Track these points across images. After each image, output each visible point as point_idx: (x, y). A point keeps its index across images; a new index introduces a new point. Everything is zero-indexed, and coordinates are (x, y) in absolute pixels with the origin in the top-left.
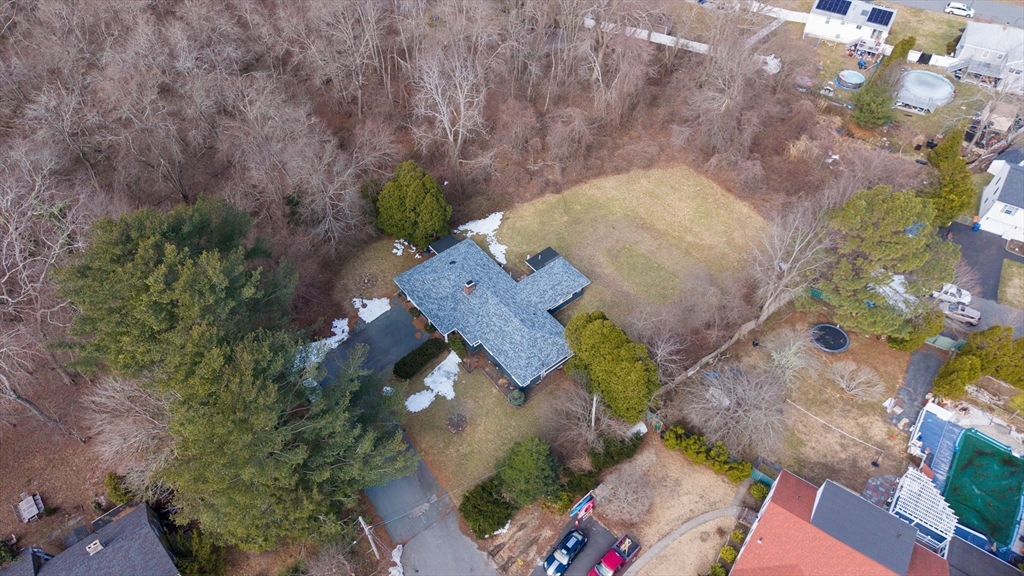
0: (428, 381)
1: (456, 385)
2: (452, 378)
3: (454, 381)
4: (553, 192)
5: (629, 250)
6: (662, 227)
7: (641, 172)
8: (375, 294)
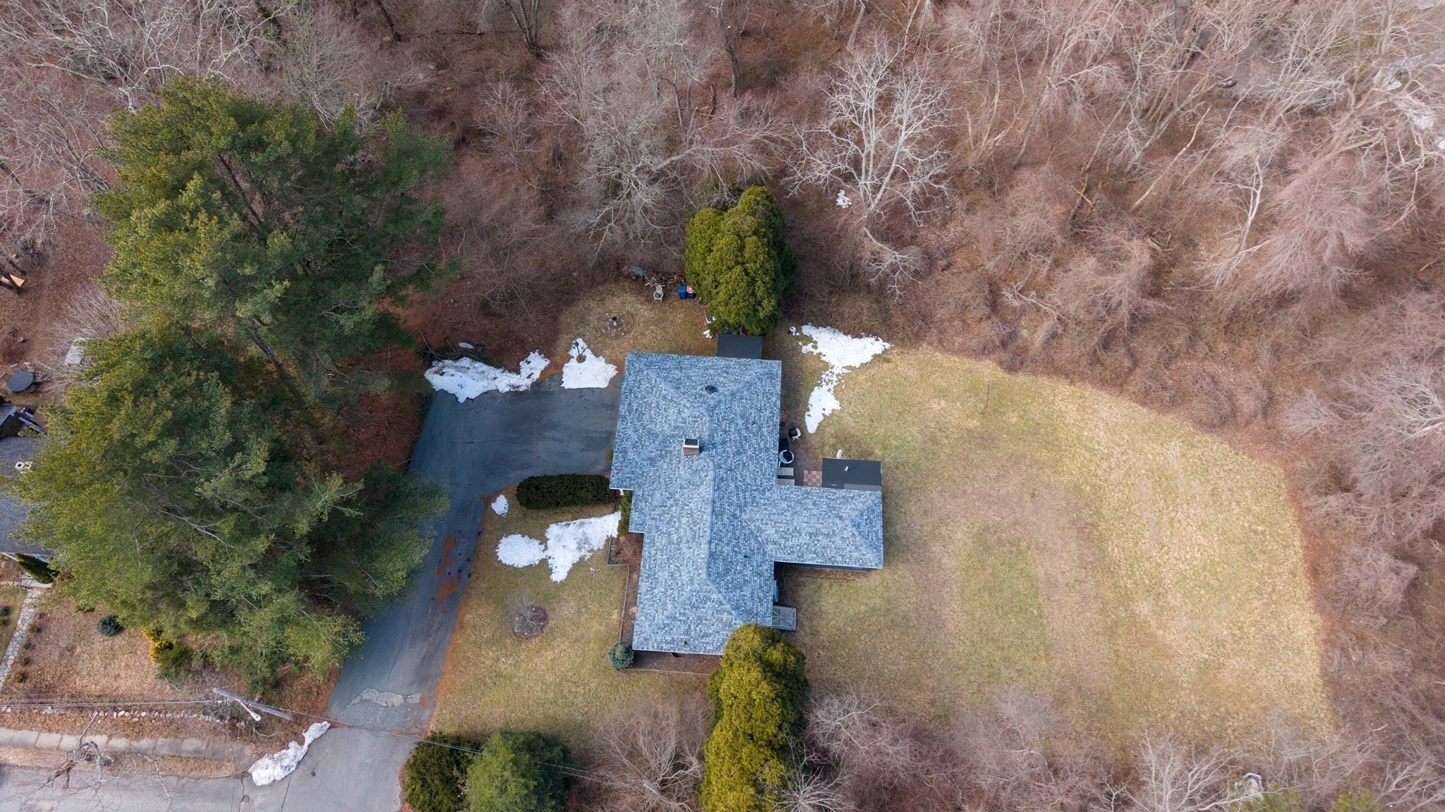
0: (554, 531)
1: (579, 566)
2: (583, 552)
3: (582, 559)
4: (1000, 363)
5: (1021, 553)
6: (1115, 553)
7: (1189, 427)
8: (607, 352)
